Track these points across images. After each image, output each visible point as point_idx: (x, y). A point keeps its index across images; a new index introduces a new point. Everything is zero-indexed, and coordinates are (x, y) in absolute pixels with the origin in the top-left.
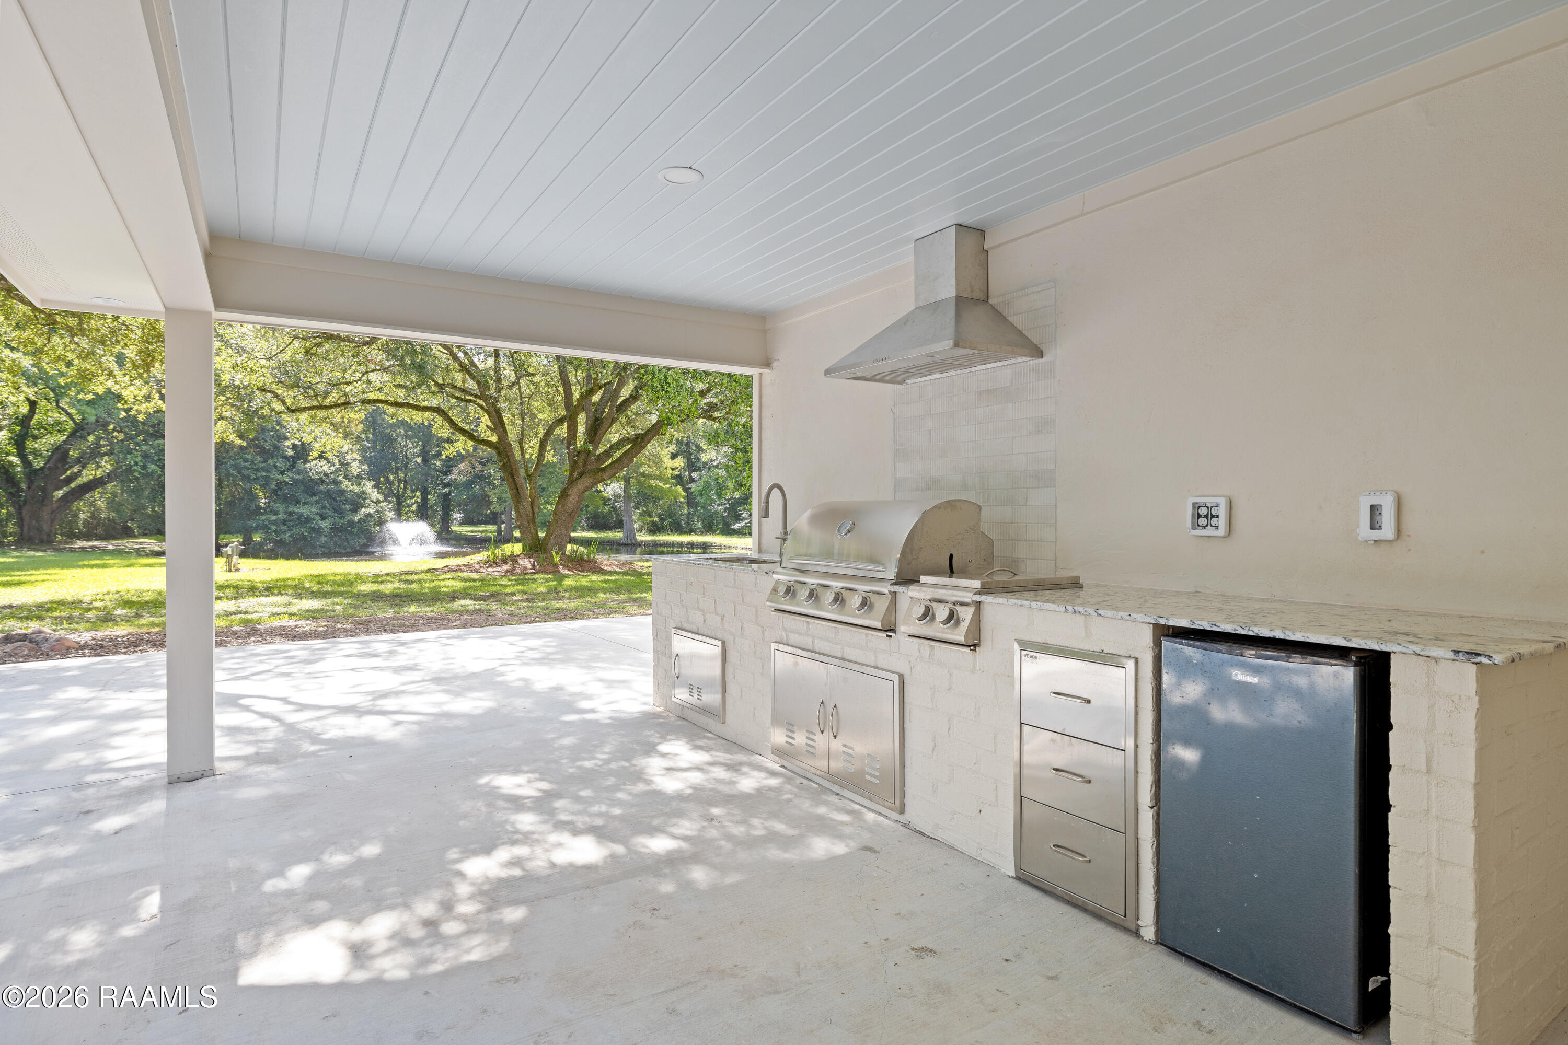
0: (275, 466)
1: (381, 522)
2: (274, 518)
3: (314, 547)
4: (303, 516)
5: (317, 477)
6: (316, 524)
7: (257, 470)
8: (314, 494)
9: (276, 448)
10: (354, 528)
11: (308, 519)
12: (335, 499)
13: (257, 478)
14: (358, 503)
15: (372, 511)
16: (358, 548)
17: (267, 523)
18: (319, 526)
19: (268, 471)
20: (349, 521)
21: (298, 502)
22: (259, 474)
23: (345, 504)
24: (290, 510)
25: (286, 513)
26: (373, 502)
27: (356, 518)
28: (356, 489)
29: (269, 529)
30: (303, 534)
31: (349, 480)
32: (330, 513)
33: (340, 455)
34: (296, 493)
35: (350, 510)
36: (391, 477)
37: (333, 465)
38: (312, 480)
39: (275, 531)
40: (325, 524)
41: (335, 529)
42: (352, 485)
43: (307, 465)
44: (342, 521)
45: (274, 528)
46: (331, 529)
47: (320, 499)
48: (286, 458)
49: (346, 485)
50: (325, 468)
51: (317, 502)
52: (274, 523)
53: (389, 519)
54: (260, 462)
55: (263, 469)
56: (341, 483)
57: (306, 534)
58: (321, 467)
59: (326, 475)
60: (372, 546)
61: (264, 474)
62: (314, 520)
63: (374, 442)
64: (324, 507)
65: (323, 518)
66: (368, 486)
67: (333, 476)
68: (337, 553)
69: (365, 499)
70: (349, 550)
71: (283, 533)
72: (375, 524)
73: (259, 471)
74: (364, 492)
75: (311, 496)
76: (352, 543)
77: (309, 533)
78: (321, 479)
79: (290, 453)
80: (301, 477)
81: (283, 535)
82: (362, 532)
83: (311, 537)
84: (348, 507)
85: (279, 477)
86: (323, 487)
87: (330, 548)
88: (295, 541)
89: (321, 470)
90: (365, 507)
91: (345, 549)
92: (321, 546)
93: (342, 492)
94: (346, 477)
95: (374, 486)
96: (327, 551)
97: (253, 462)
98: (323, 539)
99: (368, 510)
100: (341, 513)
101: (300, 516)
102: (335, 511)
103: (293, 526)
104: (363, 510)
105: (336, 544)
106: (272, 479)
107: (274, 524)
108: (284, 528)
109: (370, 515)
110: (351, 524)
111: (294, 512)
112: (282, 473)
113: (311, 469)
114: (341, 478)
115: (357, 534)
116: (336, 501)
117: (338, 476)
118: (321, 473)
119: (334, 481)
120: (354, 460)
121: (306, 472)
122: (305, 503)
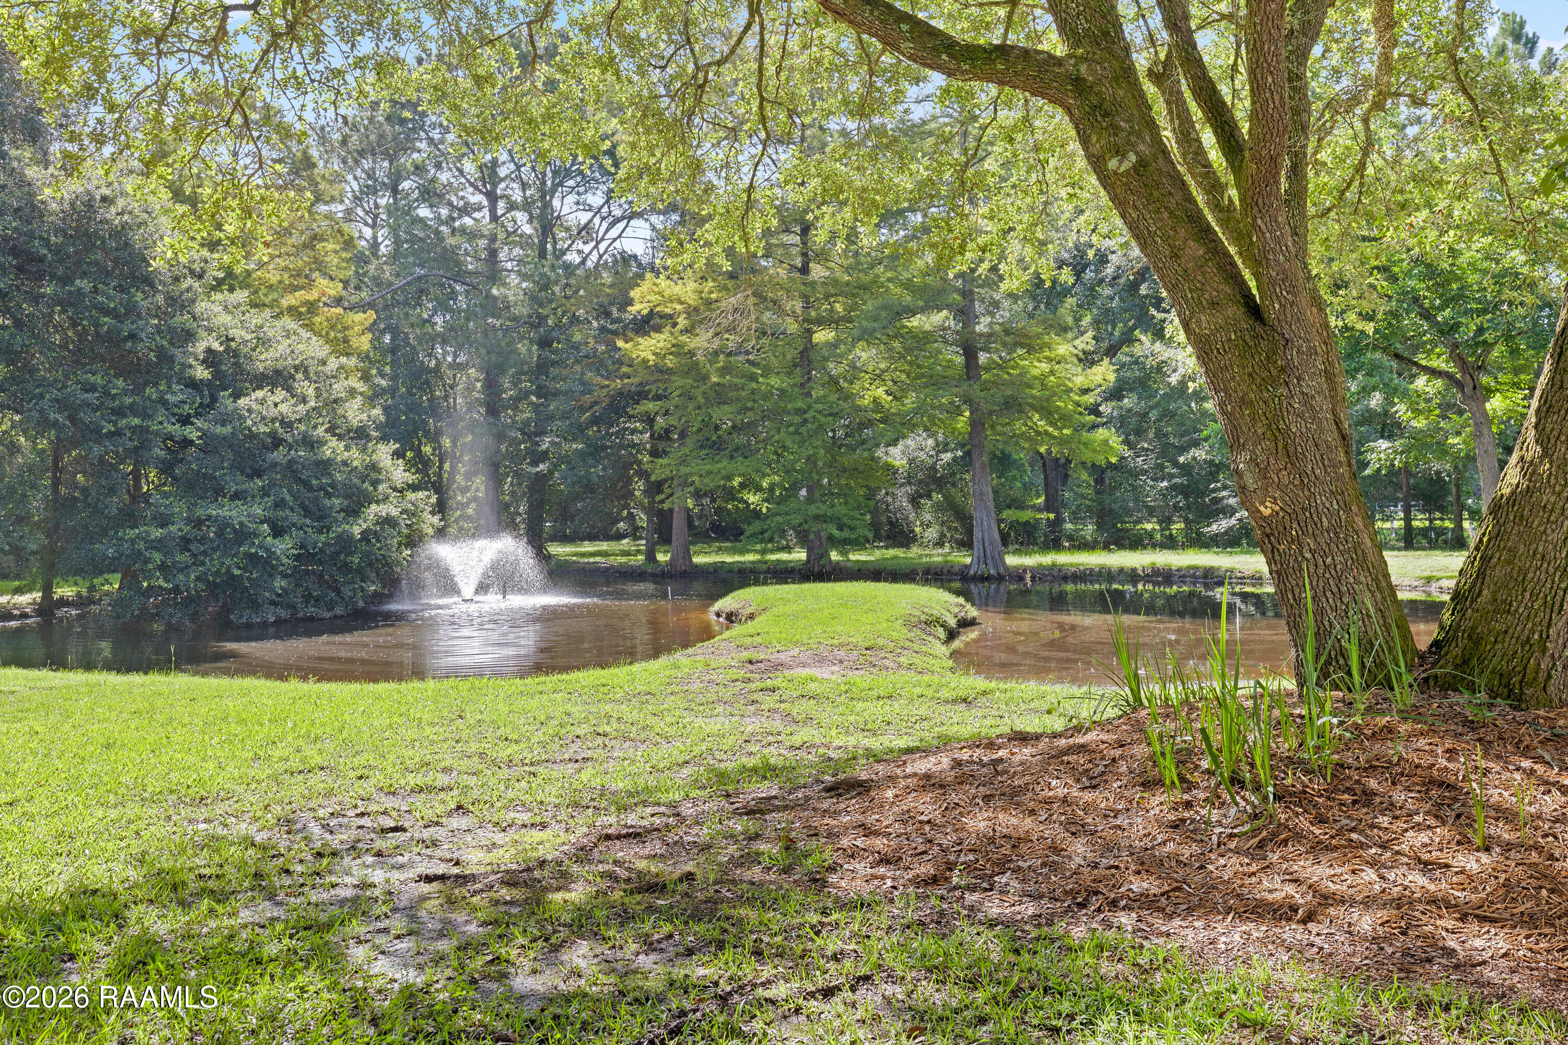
0: (164, 403)
1: (413, 540)
2: (157, 533)
3: (255, 605)
4: (228, 525)
5: (263, 429)
6: (261, 547)
7: (119, 412)
8: (258, 473)
9: (165, 358)
10: (351, 554)
11: (243, 535)
12: (306, 484)
13: (118, 433)
14: (361, 492)
15: (394, 512)
16: (361, 604)
17: (141, 545)
18: (267, 550)
19: (146, 416)
20: (339, 537)
21: (219, 491)
22: (123, 423)
23: (329, 495)
24: (200, 512)
25: (189, 521)
26: (395, 489)
27: (356, 531)
28: (355, 457)
29: (147, 561)
30: (228, 571)
31: (340, 437)
32: (294, 518)
33: (321, 380)
34: (214, 469)
35: (342, 510)
36: (427, 449)
37: (304, 400)
38: (252, 436)
39: (163, 567)
40: (283, 547)
41: (305, 556)
42: (347, 448)
43: (242, 402)
44: (323, 538)
45: (157, 557)
46: (297, 558)
47: (272, 484)
48: (193, 384)
49: (334, 448)
50: (283, 408)
51: (264, 492)
52: (158, 545)
53: (430, 531)
54: (125, 392)
55: (133, 410)
56: (322, 443)
57: (237, 572)
58: (276, 405)
59: (287, 424)
60: (390, 597)
61: (136, 421)
62: (256, 535)
63: (394, 378)
64: (280, 504)
65: (278, 532)
66: (384, 453)
67: (302, 428)
68: (312, 619)
69: (375, 483)
70: (339, 611)
71: (181, 570)
72: (400, 544)
73: (125, 416)
74: (374, 467)
75: (250, 477)
76: (347, 591)
77: (244, 569)
78: (273, 434)
79: (201, 373)
80: (228, 429)
81: (181, 577)
82: (370, 565)
83: (249, 579)
84: (337, 502)
85: (175, 429)
86: (279, 455)
87: (293, 607)
88: (213, 588)
89: (273, 412)
90: (377, 502)
91: (331, 609)
92: (272, 603)
93: (325, 466)
94: (331, 430)
95: (398, 454)
96: (284, 614)
97: (106, 393)
98: (279, 583)
99: (384, 510)
100: (322, 519)
101: (223, 525)
102: (307, 513)
103: (204, 553)
104: (373, 507)
105: (307, 598)
106: (157, 433)
107: (157, 549)
108: (183, 558)
109: (389, 521)
110: (345, 542)
111: (209, 517)
112: (185, 421)
113: (250, 411)
114: (320, 431)
115: (360, 571)
116: (310, 488)
117: (315, 427)
118: (273, 420)
119: (305, 437)
120: (352, 392)
121: (241, 417)
122: (236, 496)
